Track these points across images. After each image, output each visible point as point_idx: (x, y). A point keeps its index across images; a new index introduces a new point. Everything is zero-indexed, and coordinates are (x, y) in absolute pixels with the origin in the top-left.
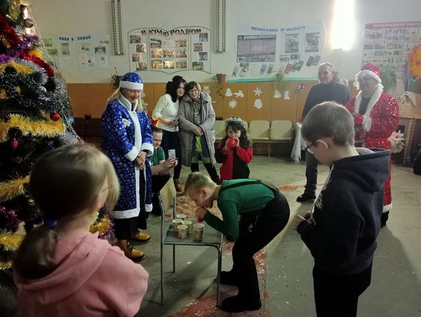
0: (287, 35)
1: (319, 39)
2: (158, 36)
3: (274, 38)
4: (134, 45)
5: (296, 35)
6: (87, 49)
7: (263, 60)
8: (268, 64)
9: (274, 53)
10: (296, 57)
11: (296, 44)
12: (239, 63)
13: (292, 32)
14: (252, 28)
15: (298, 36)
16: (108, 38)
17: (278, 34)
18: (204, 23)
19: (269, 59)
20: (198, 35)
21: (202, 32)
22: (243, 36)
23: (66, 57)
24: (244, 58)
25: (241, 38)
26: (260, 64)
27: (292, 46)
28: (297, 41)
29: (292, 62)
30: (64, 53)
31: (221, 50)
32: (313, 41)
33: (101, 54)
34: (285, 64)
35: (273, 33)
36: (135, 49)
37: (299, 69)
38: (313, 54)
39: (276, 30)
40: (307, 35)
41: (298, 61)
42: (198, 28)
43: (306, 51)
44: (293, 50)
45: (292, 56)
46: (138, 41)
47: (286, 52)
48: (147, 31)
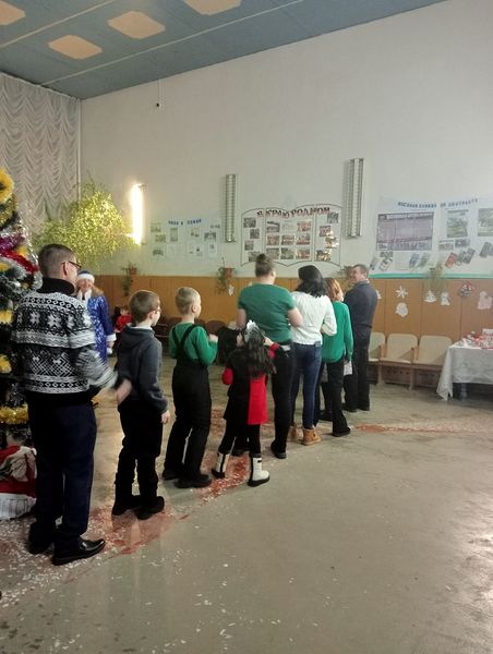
0: (450, 212)
2: (276, 218)
3: (430, 217)
4: (249, 229)
5: (463, 213)
6: (197, 236)
7: (414, 248)
8: (420, 253)
9: (430, 238)
10: (464, 243)
11: (464, 224)
12: (379, 252)
13: (457, 208)
14: (399, 204)
15: (468, 214)
16: (219, 221)
17: (437, 211)
18: (333, 198)
19: (423, 247)
20: (325, 215)
21: (331, 211)
22: (385, 216)
23: (174, 245)
24: (386, 245)
25: (382, 217)
26: (409, 254)
27: (457, 228)
28: (465, 220)
29: (457, 251)
30: (173, 240)
31: (353, 235)
32: (490, 221)
33: (210, 242)
34: (447, 253)
35: (429, 210)
36: (249, 235)
37: (468, 261)
38: (491, 240)
39: (433, 206)
40: (481, 211)
41: (466, 249)
42: (327, 206)
43: (479, 235)
44: (458, 234)
45: (457, 241)
46: (253, 224)
47: (448, 236)
48: (264, 212)
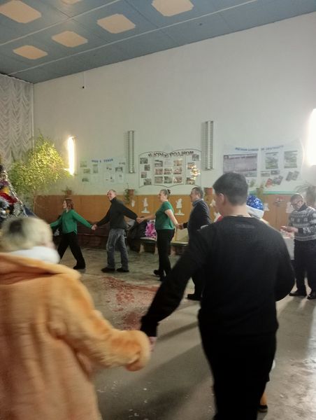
0: (267, 154)
1: (297, 157)
2: (160, 158)
3: (255, 157)
4: (143, 165)
5: (275, 154)
6: (110, 169)
8: (250, 179)
9: (255, 170)
10: (276, 173)
11: (276, 161)
13: (271, 151)
14: (236, 149)
15: (278, 154)
16: (124, 160)
17: (259, 153)
18: (196, 145)
19: (251, 175)
20: (191, 156)
21: (194, 153)
22: (227, 156)
23: (96, 175)
27: (272, 163)
28: (276, 158)
29: (272, 177)
30: (95, 172)
31: (209, 168)
32: (291, 158)
33: (119, 173)
34: (266, 179)
35: (254, 152)
36: (143, 169)
37: (279, 183)
38: (292, 170)
39: (257, 150)
40: (286, 153)
41: (277, 176)
42: (192, 151)
43: (285, 167)
44: (272, 167)
45: (272, 171)
46: (146, 161)
47: (267, 168)
48: (152, 154)
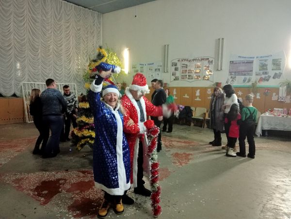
0: (260, 60)
1: (281, 63)
2: (186, 63)
3: (252, 62)
4: (174, 67)
5: (266, 61)
6: (152, 70)
7: (245, 75)
8: (248, 77)
9: (252, 71)
10: (266, 73)
11: (266, 65)
12: (230, 77)
13: (263, 59)
14: (239, 57)
15: (268, 61)
16: (161, 64)
17: (255, 60)
18: (211, 54)
19: (249, 74)
20: (207, 61)
21: (210, 59)
22: (233, 62)
24: (233, 73)
25: (232, 62)
26: (243, 77)
27: (263, 67)
28: (266, 63)
29: (263, 76)
31: (219, 69)
32: (277, 64)
33: (157, 72)
34: (259, 77)
35: (251, 59)
36: (174, 70)
37: (268, 80)
38: (277, 72)
39: (253, 58)
40: (273, 60)
41: (267, 76)
42: (208, 58)
43: (273, 70)
44: (264, 69)
45: (263, 72)
46: (176, 65)
47: (260, 70)
48: (181, 60)
